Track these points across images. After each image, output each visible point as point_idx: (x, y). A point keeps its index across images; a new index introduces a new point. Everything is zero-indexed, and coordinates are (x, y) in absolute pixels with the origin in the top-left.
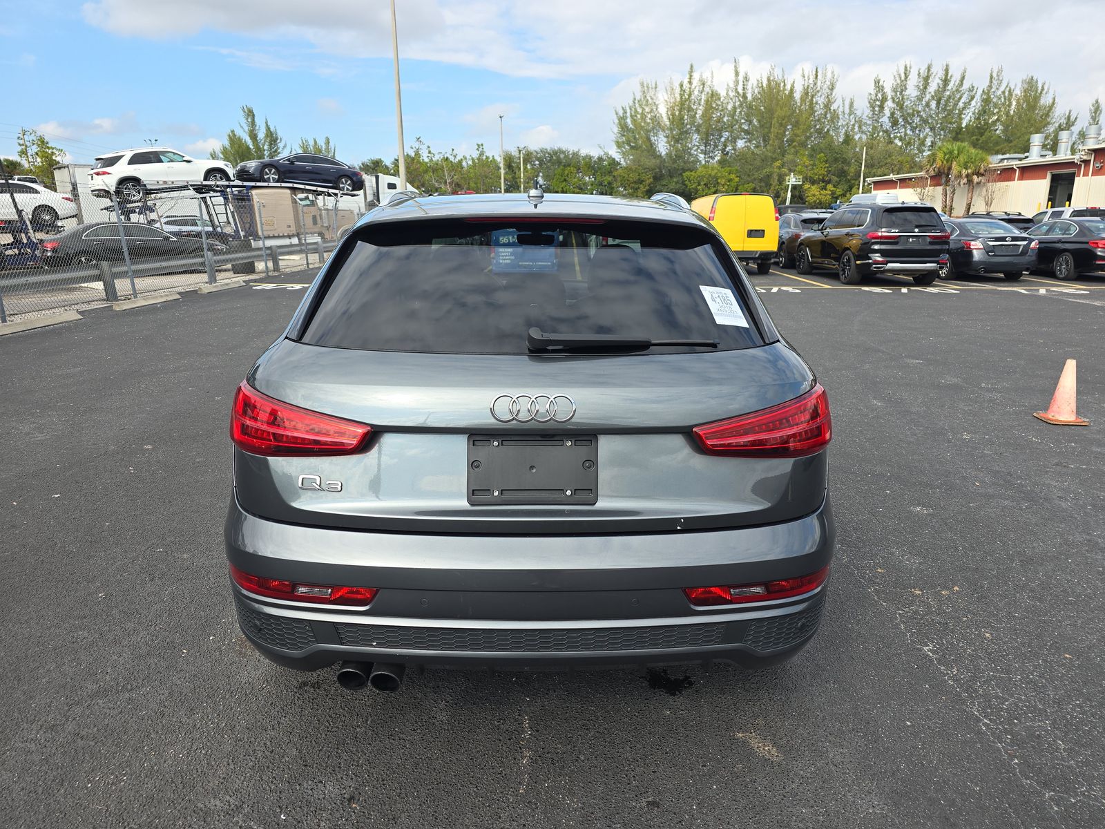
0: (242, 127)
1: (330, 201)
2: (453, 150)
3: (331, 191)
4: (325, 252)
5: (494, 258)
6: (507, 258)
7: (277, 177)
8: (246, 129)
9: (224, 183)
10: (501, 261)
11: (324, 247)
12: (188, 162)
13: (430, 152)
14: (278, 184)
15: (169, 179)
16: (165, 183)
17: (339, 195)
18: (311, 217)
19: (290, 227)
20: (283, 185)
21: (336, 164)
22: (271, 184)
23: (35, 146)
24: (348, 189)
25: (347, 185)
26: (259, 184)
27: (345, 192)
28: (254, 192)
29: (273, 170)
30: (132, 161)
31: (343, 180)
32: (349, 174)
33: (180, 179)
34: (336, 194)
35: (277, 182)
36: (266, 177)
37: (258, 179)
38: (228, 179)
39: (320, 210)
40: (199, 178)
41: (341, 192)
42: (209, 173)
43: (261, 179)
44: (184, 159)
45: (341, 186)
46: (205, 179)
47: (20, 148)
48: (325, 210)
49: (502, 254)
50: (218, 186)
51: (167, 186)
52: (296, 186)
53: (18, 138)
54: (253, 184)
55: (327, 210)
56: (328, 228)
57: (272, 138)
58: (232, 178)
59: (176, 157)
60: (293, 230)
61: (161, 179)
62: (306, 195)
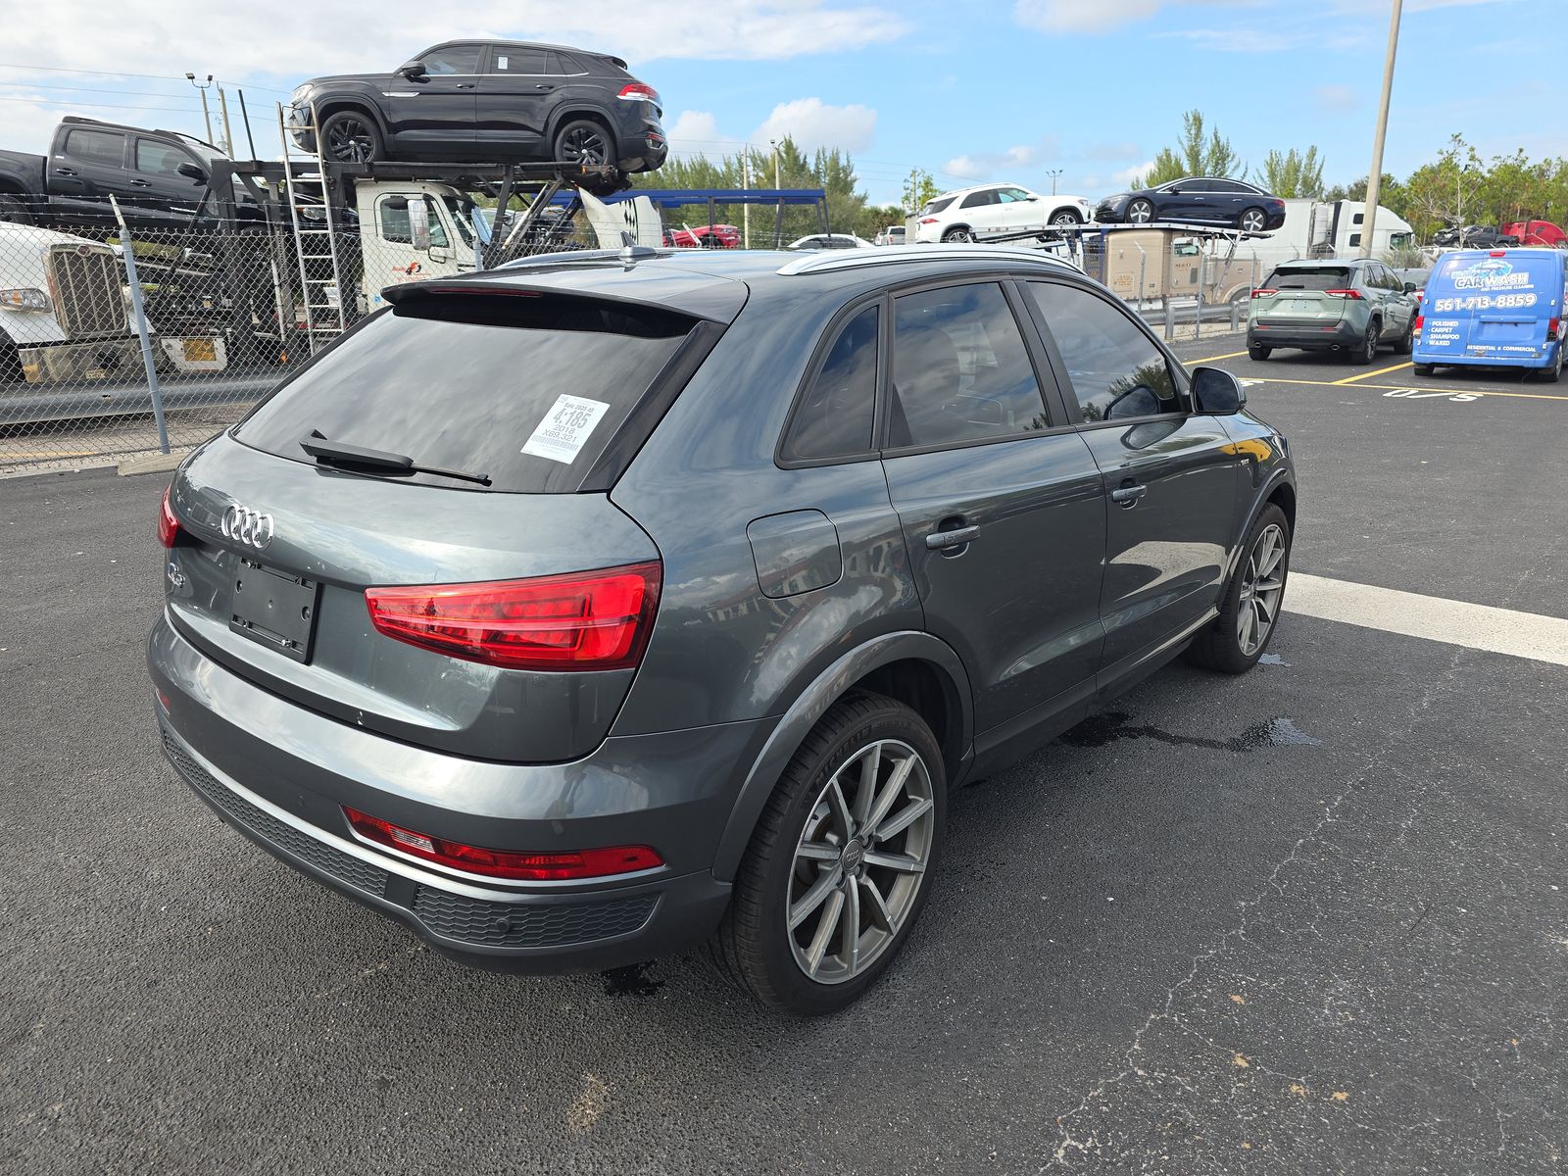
0: (1181, 143)
1: (1222, 247)
2: (1521, 150)
3: (1226, 231)
4: (1176, 323)
5: (1418, 337)
6: (1444, 336)
7: (1148, 215)
8: (1186, 144)
9: (1074, 226)
10: (1432, 343)
11: (1177, 317)
12: (1032, 200)
13: (1472, 158)
14: (1148, 225)
15: (1002, 225)
16: (998, 230)
17: (1238, 238)
18: (1190, 273)
19: (1153, 286)
20: (1155, 225)
21: (1243, 188)
22: (1137, 226)
23: (921, 189)
24: (1255, 228)
25: (1254, 221)
26: (1120, 226)
27: (1251, 232)
28: (1112, 237)
29: (1145, 205)
30: (967, 204)
31: (1251, 214)
32: (1263, 205)
33: (1017, 226)
34: (1233, 237)
35: (1148, 222)
36: (1132, 215)
37: (1122, 218)
38: (1080, 221)
39: (1206, 261)
40: (1040, 222)
41: (1243, 232)
42: (1057, 214)
43: (1126, 219)
44: (1028, 197)
45: (1245, 223)
46: (1050, 223)
47: (904, 194)
48: (1211, 260)
49: (1437, 330)
50: (1064, 232)
51: (1001, 234)
52: (1174, 226)
53: (905, 181)
54: (1111, 226)
55: (1217, 260)
56: (1213, 287)
57: (1221, 155)
58: (1086, 219)
59: (1020, 194)
60: (1157, 291)
61: (994, 225)
62: (1189, 239)
